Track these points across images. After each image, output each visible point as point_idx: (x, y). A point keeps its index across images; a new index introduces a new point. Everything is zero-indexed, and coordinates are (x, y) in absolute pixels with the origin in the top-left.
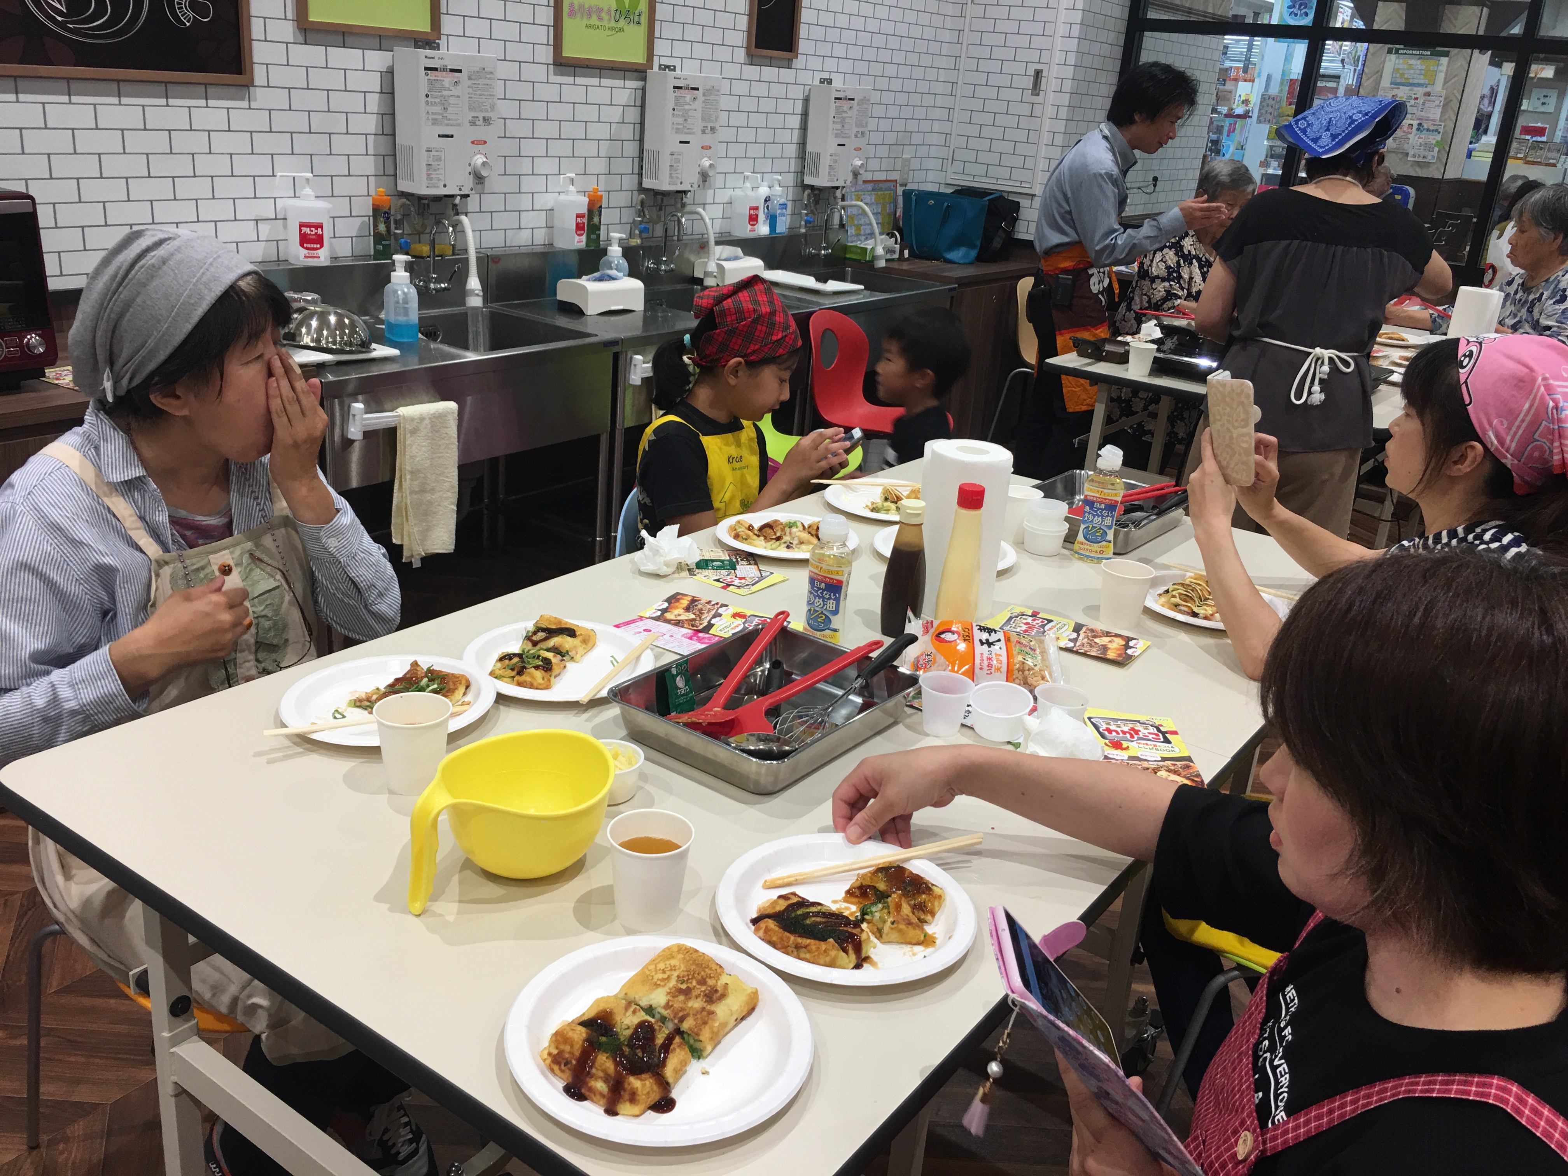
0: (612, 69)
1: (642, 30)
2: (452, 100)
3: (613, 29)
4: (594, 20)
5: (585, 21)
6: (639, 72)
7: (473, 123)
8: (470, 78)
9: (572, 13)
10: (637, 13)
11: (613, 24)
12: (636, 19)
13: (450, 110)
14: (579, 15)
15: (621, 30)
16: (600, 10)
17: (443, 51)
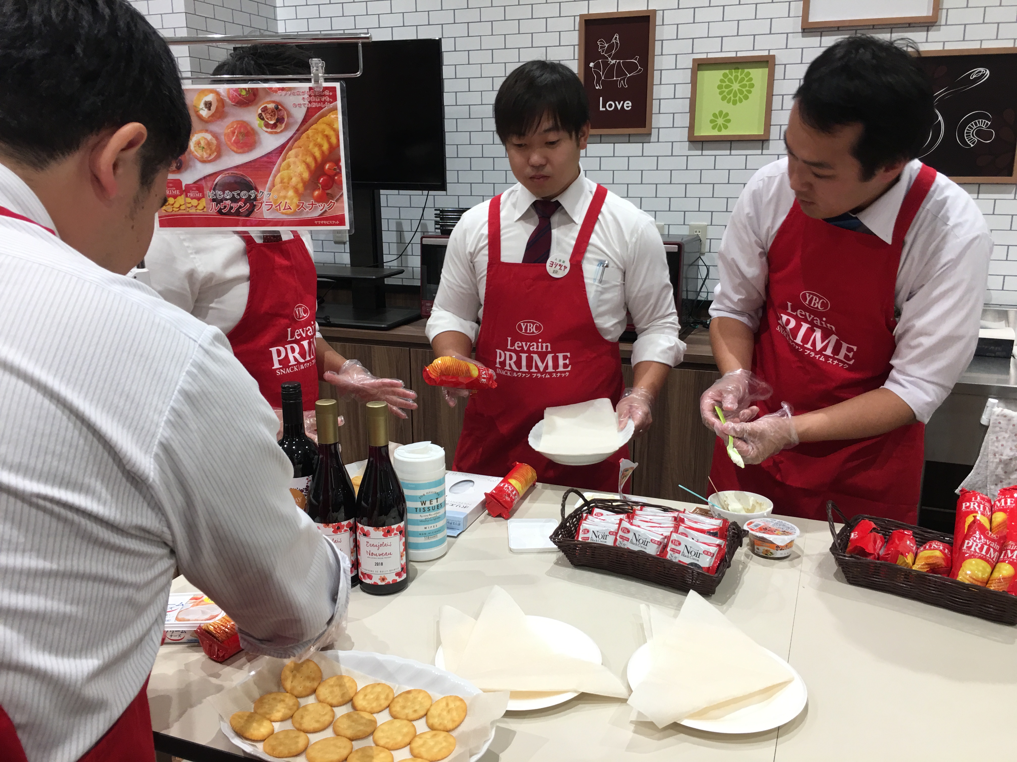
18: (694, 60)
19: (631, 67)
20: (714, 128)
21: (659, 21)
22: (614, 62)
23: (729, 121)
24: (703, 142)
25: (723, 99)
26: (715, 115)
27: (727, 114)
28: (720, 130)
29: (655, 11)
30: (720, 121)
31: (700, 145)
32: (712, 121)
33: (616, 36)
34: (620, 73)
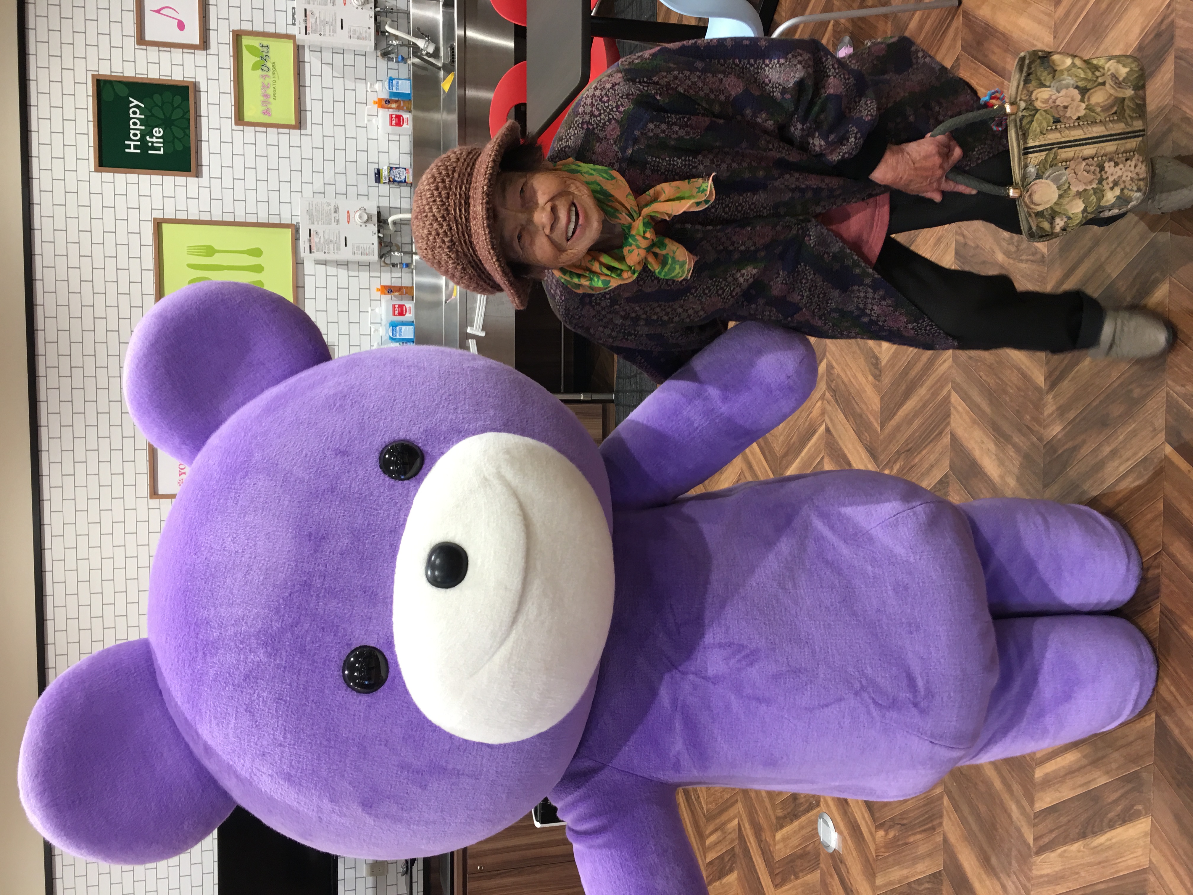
0: (299, 74)
1: (273, 44)
2: (326, 237)
3: (274, 73)
4: (270, 91)
5: (271, 100)
6: (298, 50)
7: (338, 221)
8: (313, 223)
9: (267, 112)
10: (261, 48)
11: (270, 73)
12: (265, 49)
13: (331, 238)
14: (269, 106)
15: (274, 67)
16: (265, 87)
17: (299, 219)
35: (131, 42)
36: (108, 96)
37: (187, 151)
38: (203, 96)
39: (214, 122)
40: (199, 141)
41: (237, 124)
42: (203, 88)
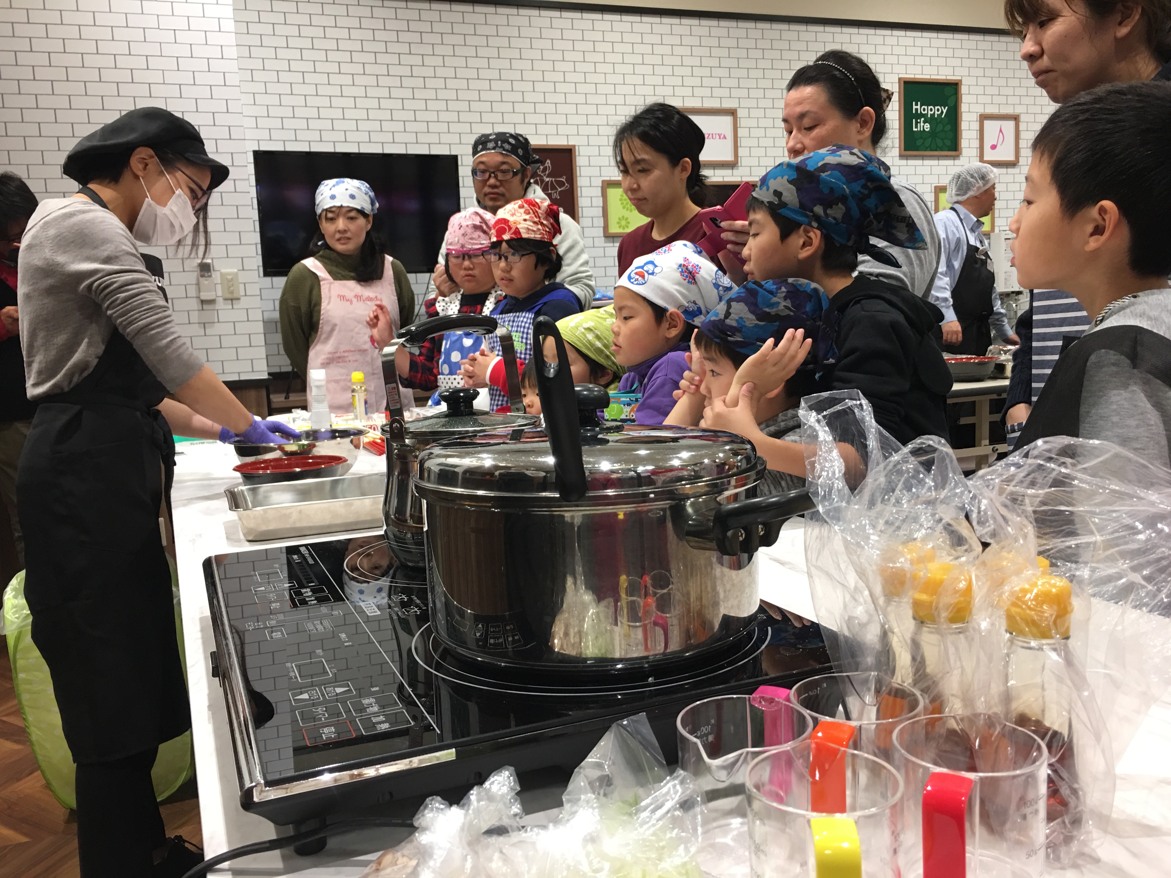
18: (603, 181)
19: (561, 184)
20: (620, 227)
21: (577, 154)
22: (547, 179)
23: (629, 223)
24: (613, 237)
25: (624, 208)
26: (619, 219)
27: (627, 219)
28: (624, 229)
29: (574, 146)
30: (623, 223)
31: (611, 239)
32: (618, 223)
33: (548, 161)
34: (553, 188)
35: (981, 110)
36: (948, 91)
37: (917, 149)
38: (950, 162)
39: (936, 170)
40: (923, 157)
41: (936, 187)
42: (957, 162)
